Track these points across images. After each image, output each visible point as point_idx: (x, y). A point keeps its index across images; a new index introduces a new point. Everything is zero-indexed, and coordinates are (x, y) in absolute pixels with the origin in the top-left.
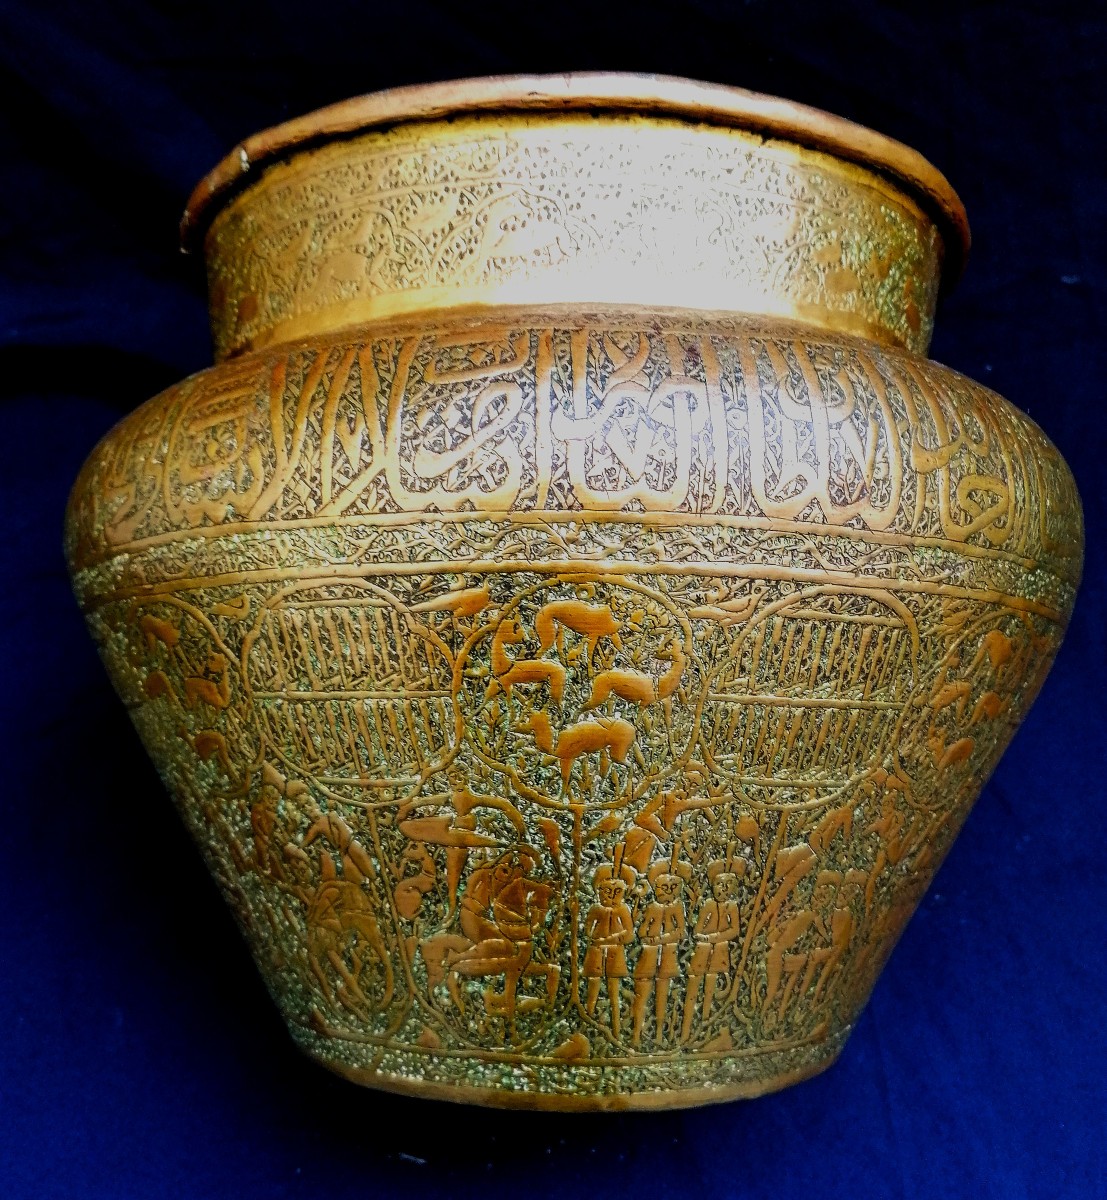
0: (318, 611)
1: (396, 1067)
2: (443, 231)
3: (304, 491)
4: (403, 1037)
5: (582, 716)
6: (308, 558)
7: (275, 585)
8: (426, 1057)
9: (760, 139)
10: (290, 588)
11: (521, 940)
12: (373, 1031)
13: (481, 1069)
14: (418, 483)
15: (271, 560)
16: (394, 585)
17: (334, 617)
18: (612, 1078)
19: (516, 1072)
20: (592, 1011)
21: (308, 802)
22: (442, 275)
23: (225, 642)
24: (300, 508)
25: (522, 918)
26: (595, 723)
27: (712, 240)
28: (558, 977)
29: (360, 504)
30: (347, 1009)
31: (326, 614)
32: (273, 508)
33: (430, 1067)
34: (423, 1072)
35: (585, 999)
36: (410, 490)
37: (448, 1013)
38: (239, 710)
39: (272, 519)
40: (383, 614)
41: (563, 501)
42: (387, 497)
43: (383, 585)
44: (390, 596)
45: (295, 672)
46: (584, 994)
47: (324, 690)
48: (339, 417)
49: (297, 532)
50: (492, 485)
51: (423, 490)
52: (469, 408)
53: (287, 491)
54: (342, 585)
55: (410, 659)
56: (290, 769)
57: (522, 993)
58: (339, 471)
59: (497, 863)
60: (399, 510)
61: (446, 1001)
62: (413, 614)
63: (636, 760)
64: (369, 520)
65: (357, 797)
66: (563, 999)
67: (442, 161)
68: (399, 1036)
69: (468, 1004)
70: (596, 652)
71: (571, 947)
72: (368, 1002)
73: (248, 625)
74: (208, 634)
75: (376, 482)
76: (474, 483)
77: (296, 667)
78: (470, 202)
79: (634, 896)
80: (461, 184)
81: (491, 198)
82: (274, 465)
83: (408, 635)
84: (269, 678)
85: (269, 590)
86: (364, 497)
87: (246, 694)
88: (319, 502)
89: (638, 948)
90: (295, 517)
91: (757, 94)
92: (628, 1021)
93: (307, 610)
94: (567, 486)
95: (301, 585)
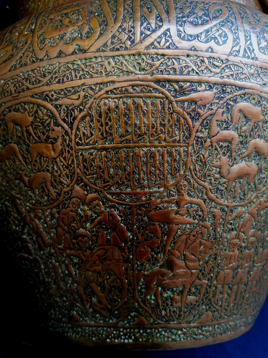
0: (125, 99)
1: (119, 337)
3: (124, 37)
4: (126, 322)
5: (240, 161)
6: (123, 72)
7: (102, 86)
8: (136, 330)
10: (110, 87)
11: (194, 269)
12: (109, 321)
13: (163, 333)
14: (186, 37)
15: (101, 72)
16: (169, 87)
17: (134, 103)
18: (217, 330)
19: (180, 332)
20: (216, 300)
21: (98, 205)
23: (64, 120)
24: (122, 45)
25: (196, 259)
26: (245, 164)
28: (205, 286)
29: (156, 43)
30: (95, 312)
31: (130, 101)
32: (105, 45)
33: (138, 335)
34: (133, 337)
35: (214, 296)
36: (182, 39)
37: (153, 308)
38: (64, 158)
39: (103, 51)
40: (161, 102)
41: (250, 55)
42: (171, 41)
43: (164, 86)
44: (167, 92)
45: (105, 134)
46: (214, 293)
47: (121, 143)
48: (141, 6)
49: (118, 58)
50: (221, 43)
51: (189, 40)
52: (206, 10)
53: (114, 37)
54: (141, 85)
55: (171, 126)
56: (90, 187)
57: (190, 295)
58: (144, 28)
59: (191, 232)
60: (177, 48)
61: (153, 302)
62: (177, 102)
63: (255, 184)
64: (161, 51)
65: (127, 200)
66: (206, 296)
68: (123, 322)
69: (164, 302)
70: (252, 130)
71: (213, 272)
72: (110, 307)
73: (80, 109)
74: (53, 116)
75: (165, 34)
76: (213, 40)
77: (106, 131)
79: (241, 247)
82: (106, 25)
83: (172, 113)
84: (88, 138)
85: (98, 88)
86: (159, 40)
87: (71, 148)
88: (133, 42)
89: (236, 271)
90: (118, 50)
92: (227, 304)
93: (119, 98)
94: (251, 49)
95: (117, 85)
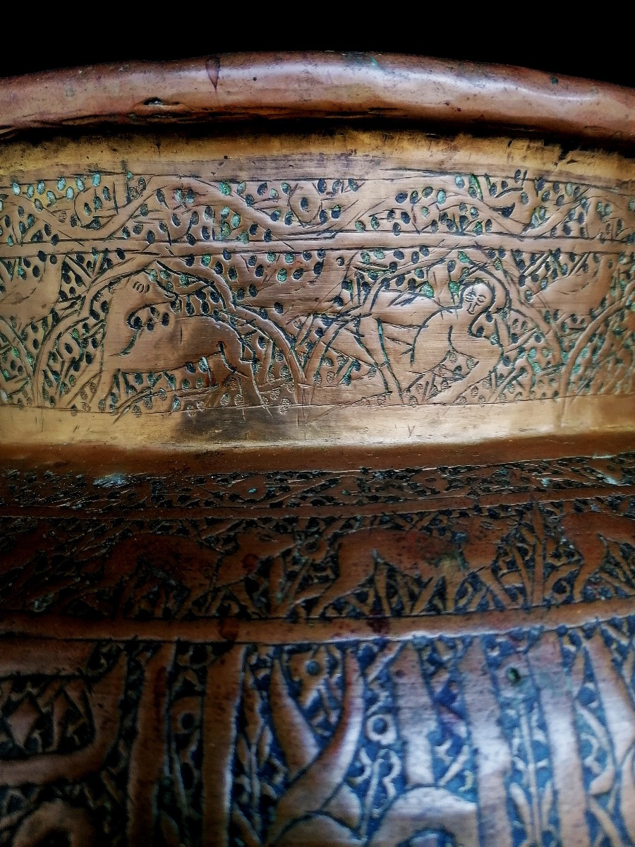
2: (44, 320)
9: (557, 151)
22: (51, 391)
27: (474, 329)
67: (31, 207)
78: (79, 279)
80: (63, 247)
81: (110, 274)
91: (562, 82)
